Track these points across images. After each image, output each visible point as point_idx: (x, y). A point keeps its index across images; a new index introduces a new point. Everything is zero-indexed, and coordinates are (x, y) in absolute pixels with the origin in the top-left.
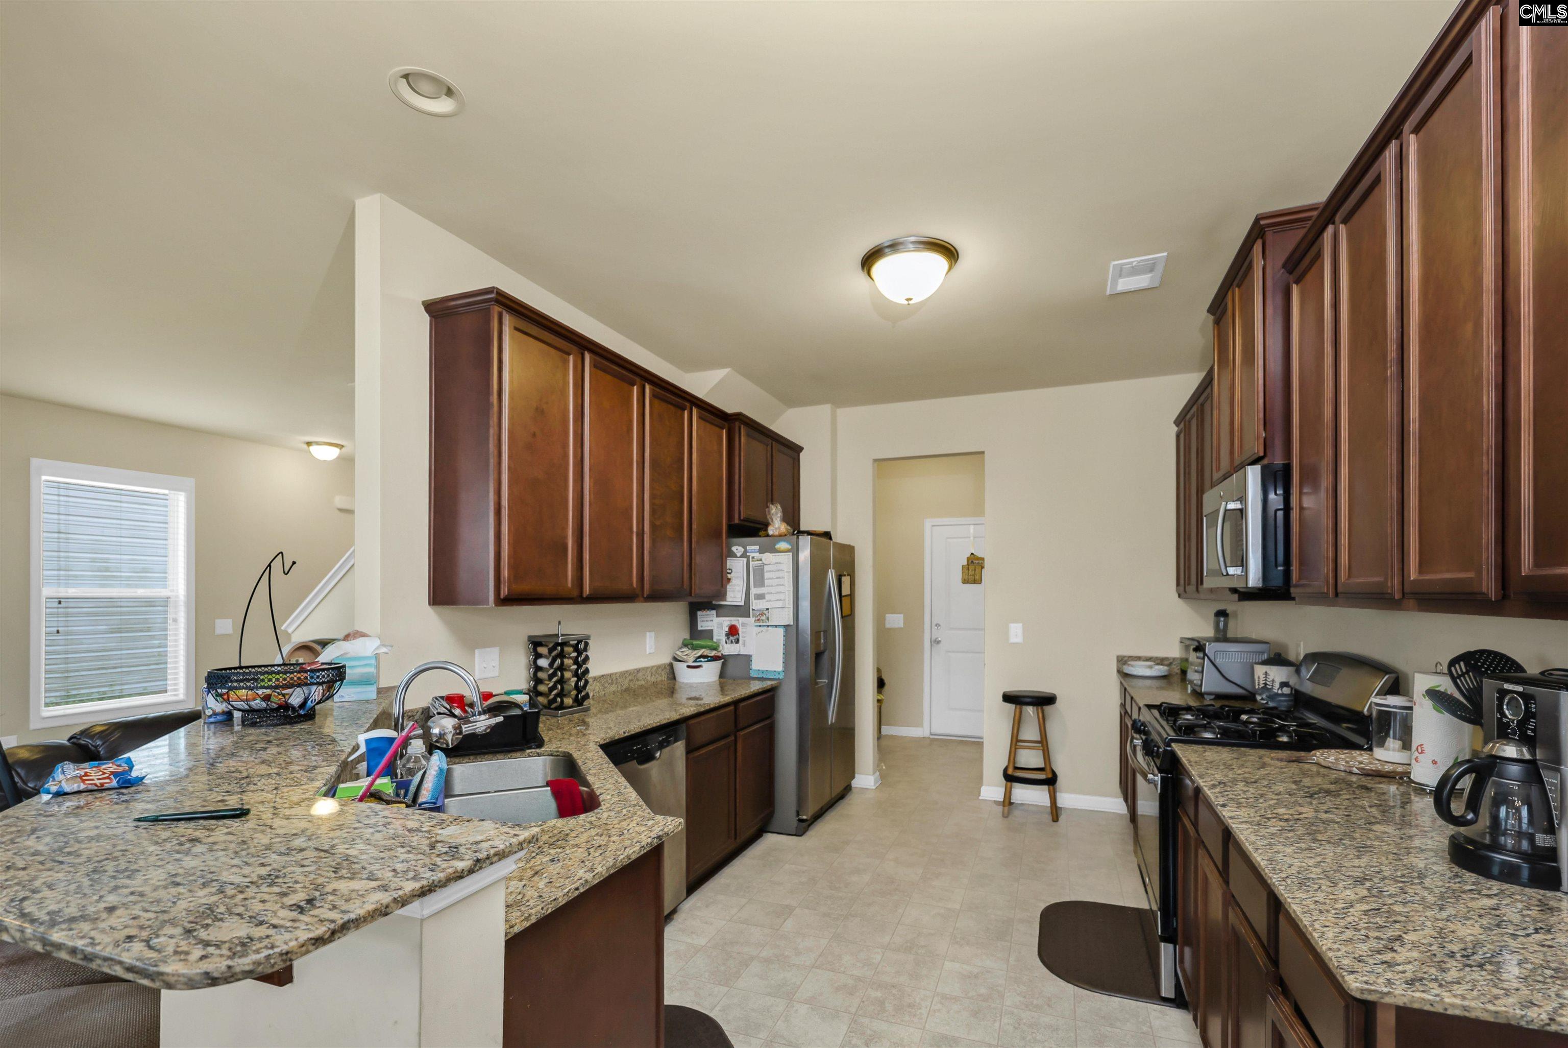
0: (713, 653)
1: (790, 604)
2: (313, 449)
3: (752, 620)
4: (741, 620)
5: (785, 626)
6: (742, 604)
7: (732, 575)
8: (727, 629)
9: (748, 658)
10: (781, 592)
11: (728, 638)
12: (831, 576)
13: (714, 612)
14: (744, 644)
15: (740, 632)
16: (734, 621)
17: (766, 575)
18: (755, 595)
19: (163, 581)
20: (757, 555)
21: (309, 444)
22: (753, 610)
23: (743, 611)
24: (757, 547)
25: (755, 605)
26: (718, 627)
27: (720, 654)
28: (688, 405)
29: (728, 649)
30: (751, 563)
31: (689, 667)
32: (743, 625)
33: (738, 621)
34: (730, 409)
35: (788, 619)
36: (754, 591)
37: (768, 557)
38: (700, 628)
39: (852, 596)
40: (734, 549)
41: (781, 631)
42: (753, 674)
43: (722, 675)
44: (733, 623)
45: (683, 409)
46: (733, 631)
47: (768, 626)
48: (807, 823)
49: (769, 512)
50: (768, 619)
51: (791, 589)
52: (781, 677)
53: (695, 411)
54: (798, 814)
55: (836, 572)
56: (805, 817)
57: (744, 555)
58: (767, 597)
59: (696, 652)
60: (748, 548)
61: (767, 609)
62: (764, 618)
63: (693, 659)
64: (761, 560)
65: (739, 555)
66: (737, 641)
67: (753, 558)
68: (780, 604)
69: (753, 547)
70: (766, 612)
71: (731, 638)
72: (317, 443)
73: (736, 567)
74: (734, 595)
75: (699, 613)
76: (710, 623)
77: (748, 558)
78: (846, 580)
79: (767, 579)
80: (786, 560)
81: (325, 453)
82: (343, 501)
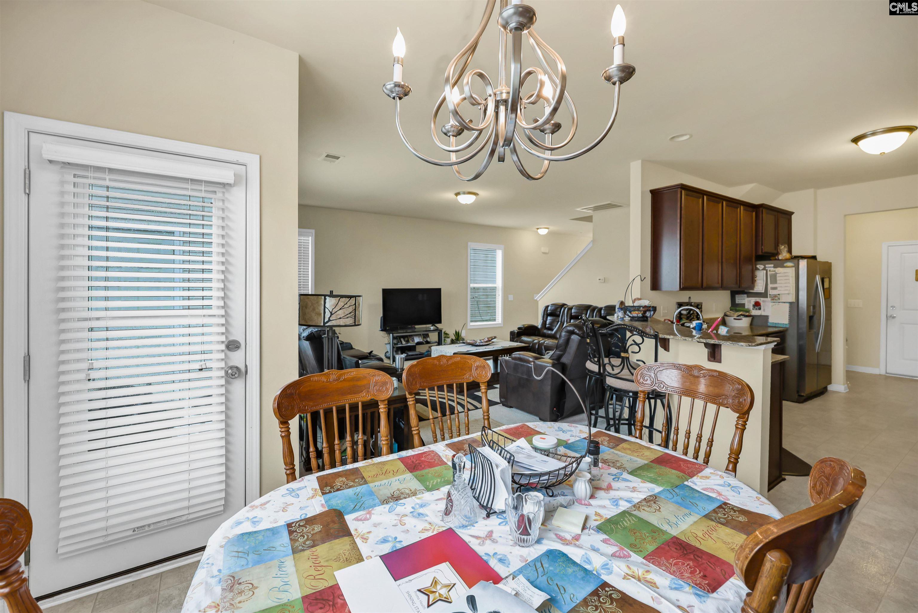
0: (747, 314)
1: (793, 292)
2: (539, 231)
3: (769, 299)
4: (762, 299)
5: (790, 303)
6: (763, 291)
7: (757, 278)
8: (753, 303)
9: (767, 317)
10: (787, 286)
11: (754, 307)
12: (818, 278)
13: (746, 295)
14: (764, 310)
15: (762, 305)
16: (758, 299)
17: (778, 278)
18: (771, 288)
19: (494, 282)
20: (772, 269)
21: (538, 229)
22: (770, 295)
23: (765, 295)
24: (773, 265)
25: (771, 292)
26: (748, 302)
27: (750, 314)
28: (739, 206)
29: (755, 312)
30: (769, 273)
31: (735, 319)
32: (763, 301)
33: (760, 300)
34: (756, 202)
35: (792, 299)
36: (770, 286)
37: (779, 270)
38: (737, 302)
39: (830, 288)
40: (758, 266)
41: (788, 305)
42: (769, 325)
43: (751, 324)
44: (757, 301)
45: (737, 208)
46: (757, 305)
47: (779, 302)
48: (804, 398)
49: (780, 248)
50: (779, 299)
51: (794, 285)
52: (787, 326)
53: (742, 207)
54: (798, 392)
55: (820, 276)
56: (802, 394)
57: (764, 269)
58: (778, 288)
59: (737, 313)
60: (767, 266)
61: (779, 294)
62: (777, 298)
63: (736, 315)
64: (775, 271)
65: (761, 269)
66: (760, 309)
67: (770, 270)
68: (787, 292)
69: (770, 265)
70: (778, 296)
71: (756, 307)
72: (541, 228)
73: (760, 275)
74: (759, 287)
75: (737, 296)
76: (744, 301)
77: (767, 271)
78: (826, 281)
79: (779, 280)
80: (791, 272)
81: (543, 232)
82: (544, 249)
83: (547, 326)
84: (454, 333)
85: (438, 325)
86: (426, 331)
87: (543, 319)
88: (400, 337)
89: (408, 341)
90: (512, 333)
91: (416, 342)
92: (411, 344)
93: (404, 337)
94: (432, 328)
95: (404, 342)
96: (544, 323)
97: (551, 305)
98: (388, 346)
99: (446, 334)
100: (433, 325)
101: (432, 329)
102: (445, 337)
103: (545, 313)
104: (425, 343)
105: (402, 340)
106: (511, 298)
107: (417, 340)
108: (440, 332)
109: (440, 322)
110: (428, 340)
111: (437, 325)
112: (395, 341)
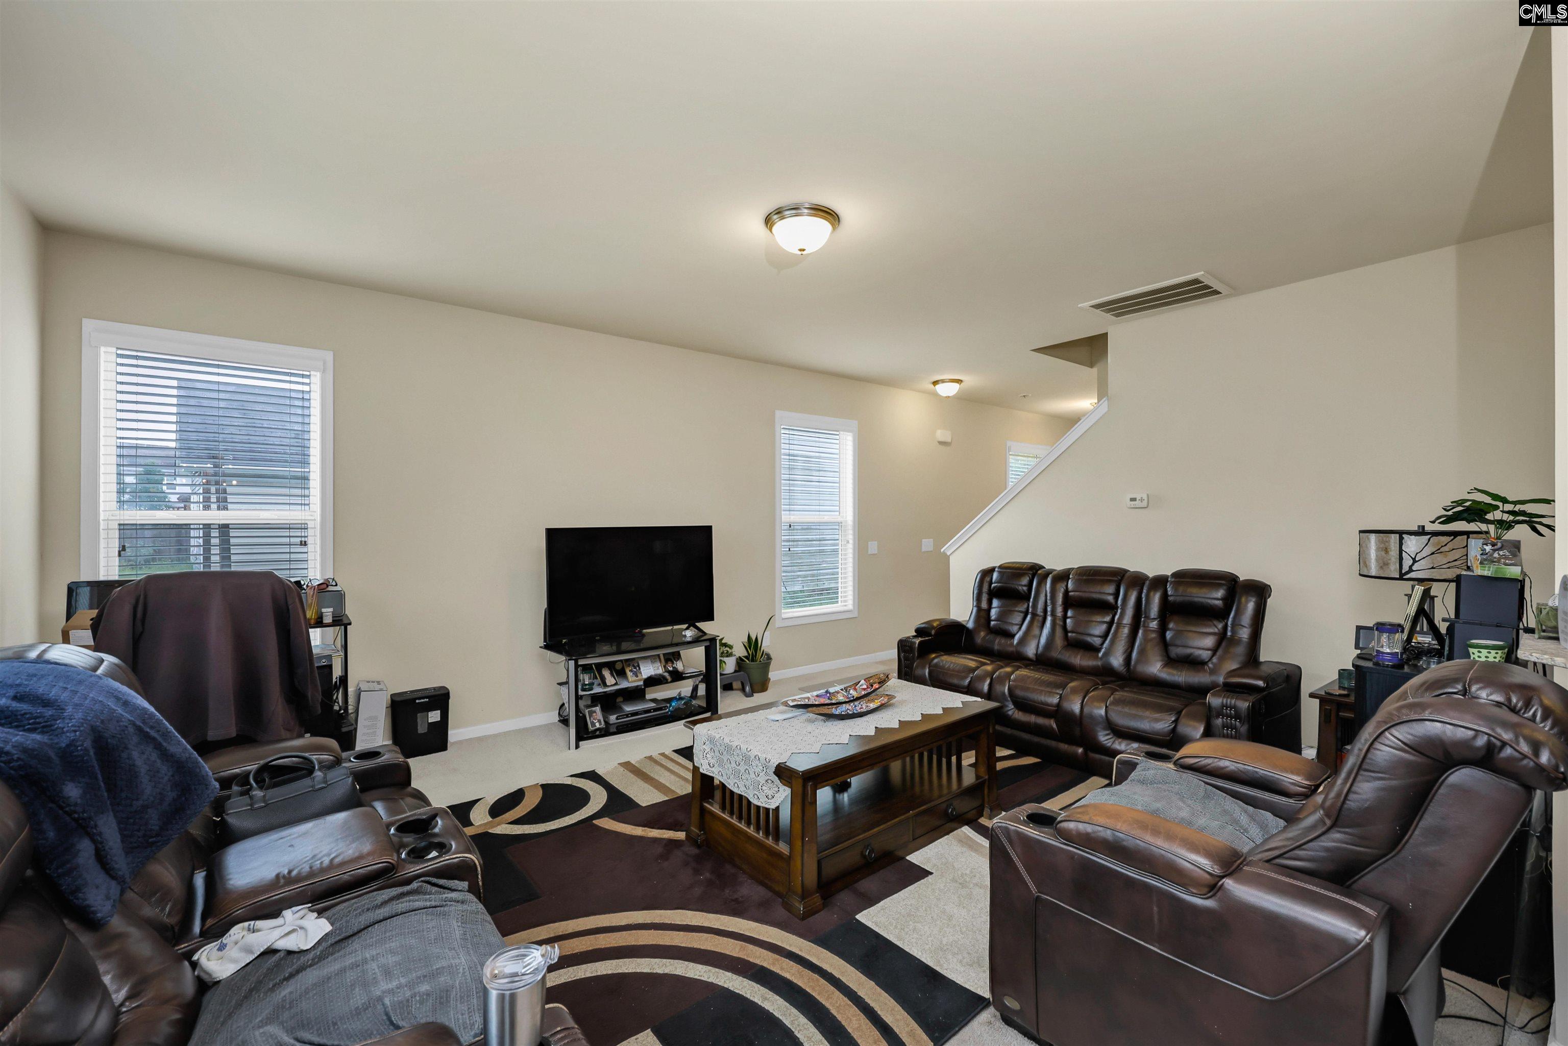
2: (939, 387)
19: (836, 509)
21: (931, 383)
72: (943, 381)
81: (948, 390)
82: (942, 434)
83: (992, 623)
84: (746, 640)
85: (705, 626)
86: (672, 645)
87: (978, 606)
88: (600, 666)
89: (621, 674)
90: (904, 646)
91: (645, 676)
92: (631, 681)
93: (610, 666)
94: (689, 634)
95: (610, 680)
96: (983, 615)
97: (1000, 567)
98: (564, 690)
99: (725, 645)
100: (692, 625)
101: (689, 639)
102: (722, 655)
103: (985, 588)
104: (669, 679)
105: (606, 673)
106: (873, 547)
107: (649, 670)
108: (711, 645)
109: (710, 617)
110: (679, 666)
111: (701, 625)
112: (586, 679)
